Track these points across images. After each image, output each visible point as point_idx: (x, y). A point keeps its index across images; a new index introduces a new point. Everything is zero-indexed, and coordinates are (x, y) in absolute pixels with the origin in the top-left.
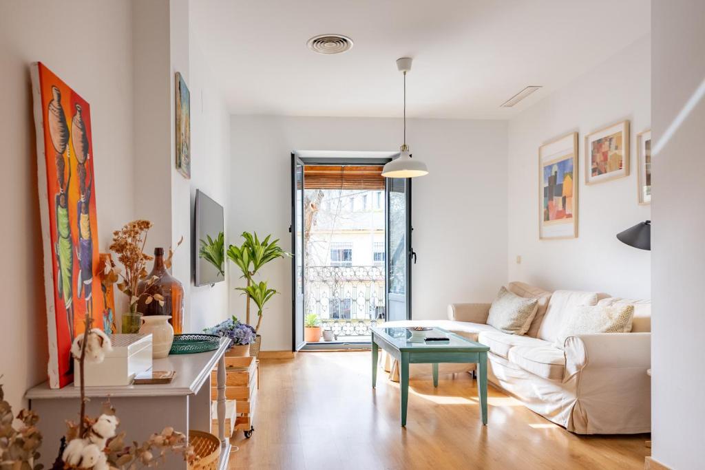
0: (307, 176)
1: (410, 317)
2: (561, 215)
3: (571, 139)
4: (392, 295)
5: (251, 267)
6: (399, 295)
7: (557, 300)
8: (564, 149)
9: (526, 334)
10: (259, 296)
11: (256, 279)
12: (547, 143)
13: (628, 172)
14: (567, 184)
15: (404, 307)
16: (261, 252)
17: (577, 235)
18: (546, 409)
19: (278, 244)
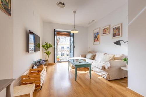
0: (57, 34)
1: (74, 57)
2: (97, 41)
3: (99, 29)
4: (71, 53)
5: (47, 49)
6: (72, 53)
7: (97, 54)
8: (98, 30)
9: (92, 59)
10: (48, 54)
11: (48, 51)
12: (95, 30)
13: (110, 33)
14: (98, 36)
15: (73, 55)
16: (48, 46)
17: (100, 44)
18: (100, 74)
19: (52, 45)
